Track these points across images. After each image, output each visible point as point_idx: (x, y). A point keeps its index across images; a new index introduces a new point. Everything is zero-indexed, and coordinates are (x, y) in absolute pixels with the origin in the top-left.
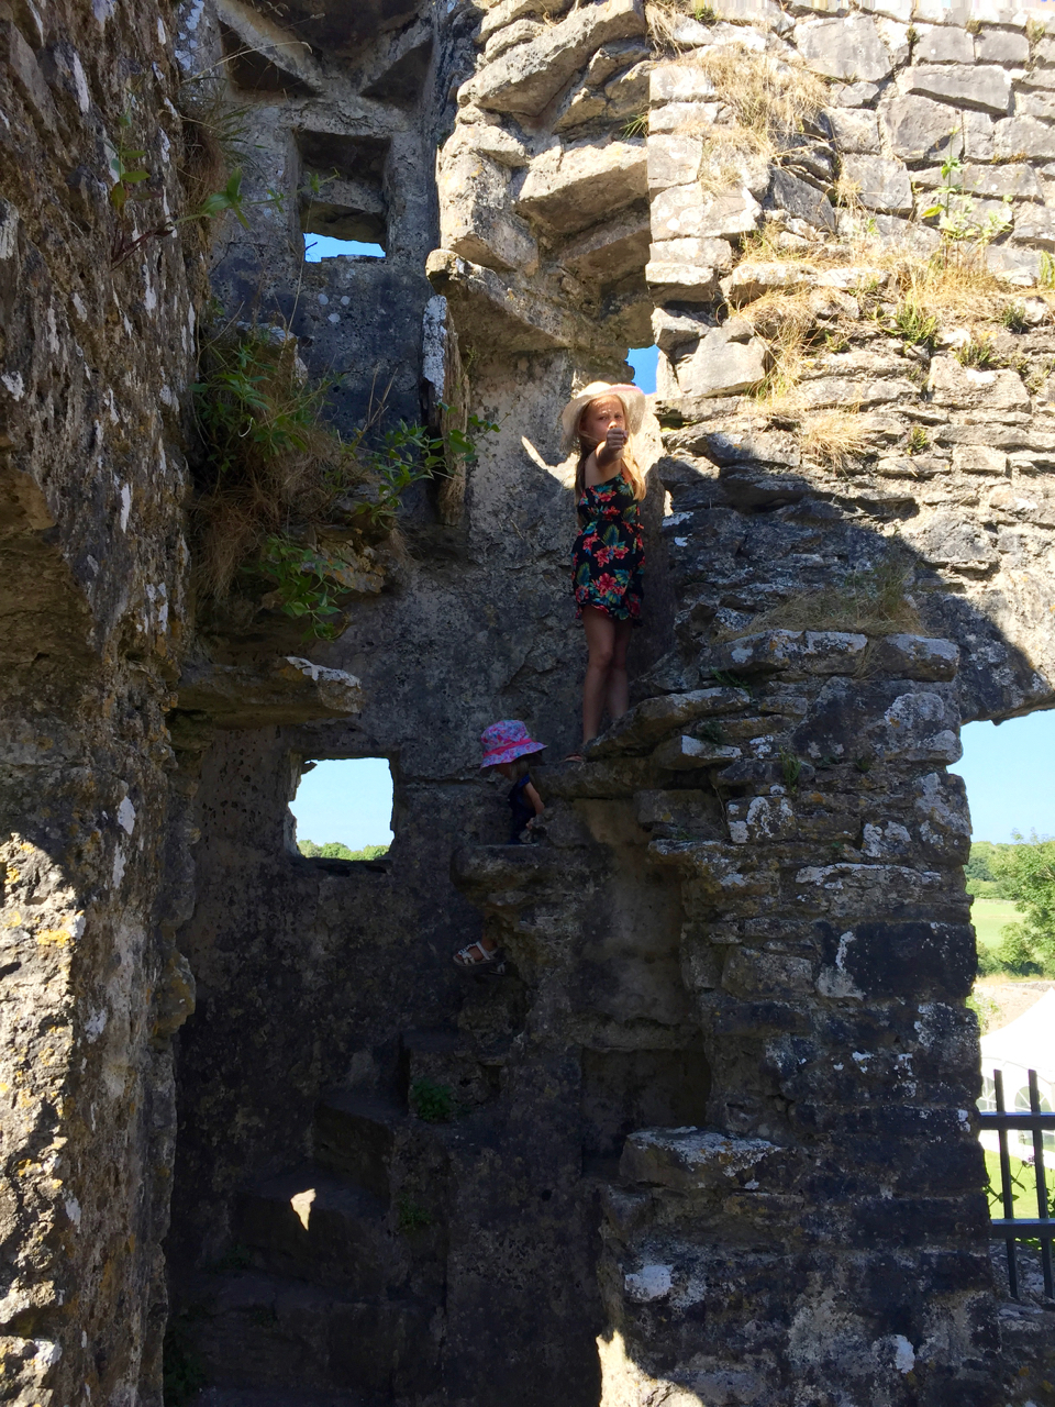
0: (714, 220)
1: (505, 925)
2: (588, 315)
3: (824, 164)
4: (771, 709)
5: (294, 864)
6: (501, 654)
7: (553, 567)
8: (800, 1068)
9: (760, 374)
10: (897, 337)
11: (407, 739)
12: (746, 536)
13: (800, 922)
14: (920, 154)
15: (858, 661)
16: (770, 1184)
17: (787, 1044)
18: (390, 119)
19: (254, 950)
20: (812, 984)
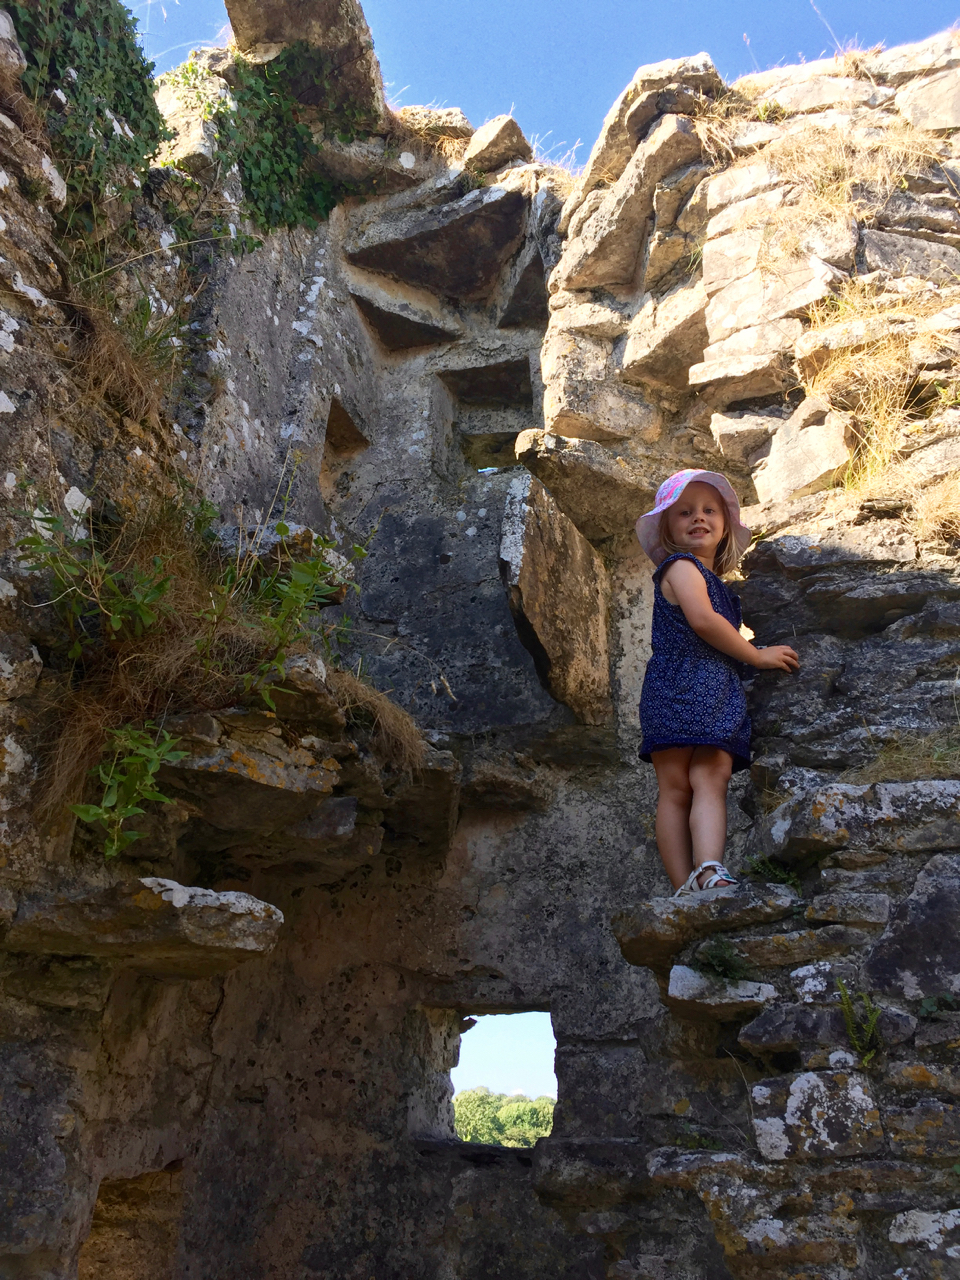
0: (777, 301)
6: (663, 872)
9: (846, 455)
11: (558, 987)
12: (843, 666)
18: (526, 341)
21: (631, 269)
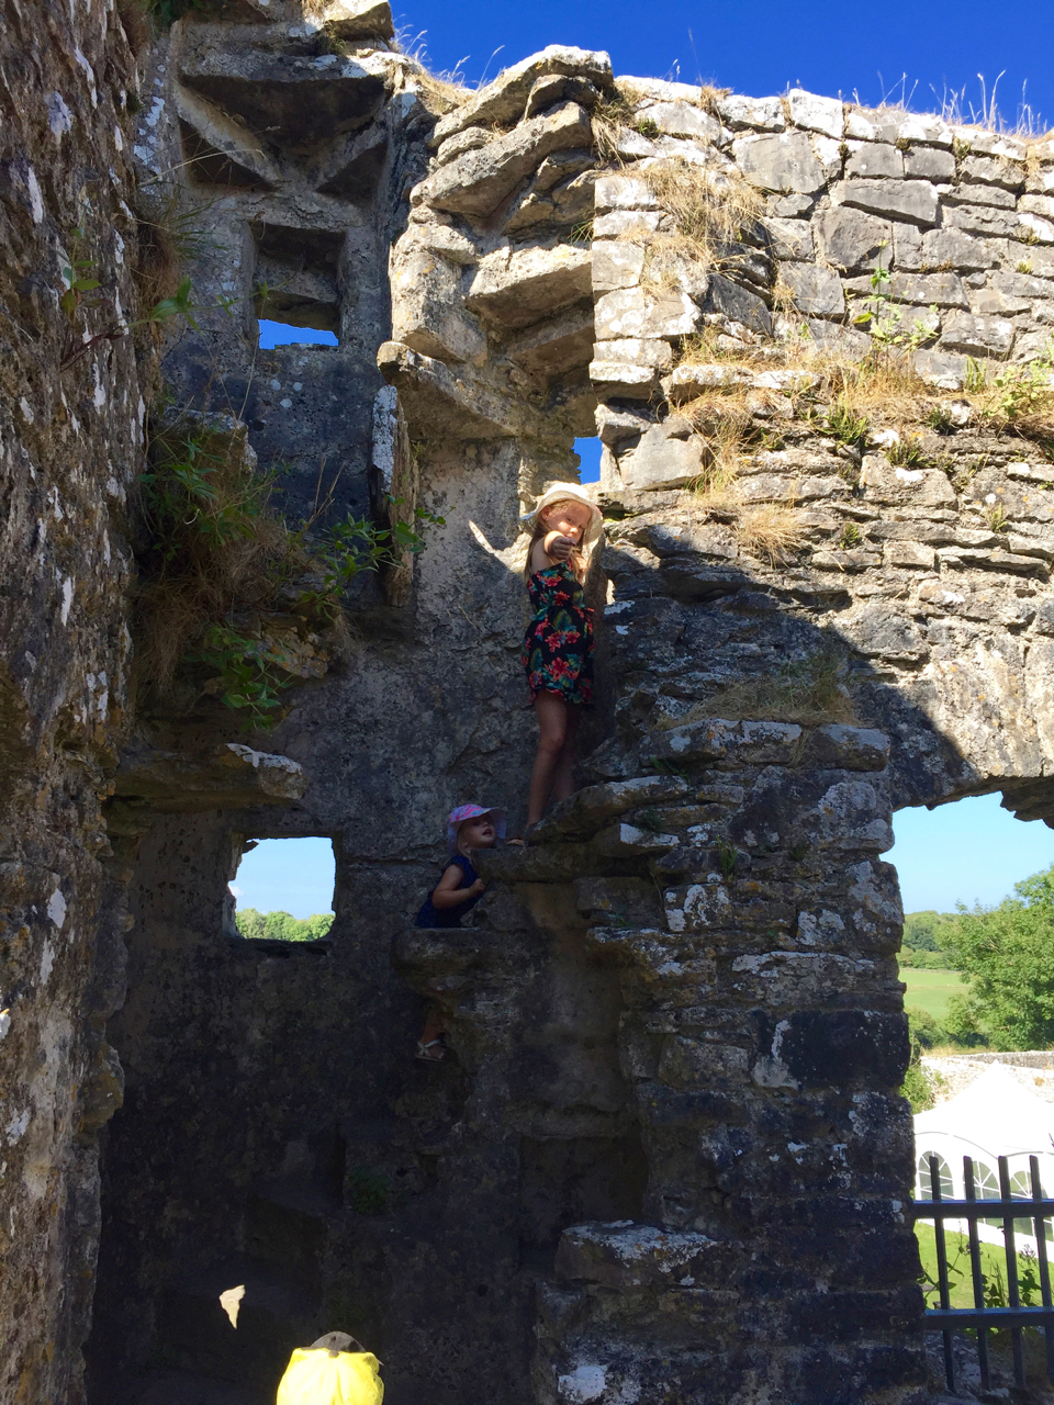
0: (655, 323)
1: (445, 1009)
2: (536, 405)
3: (761, 271)
4: (708, 798)
5: (232, 946)
6: (446, 734)
7: (499, 649)
8: (736, 1160)
9: (699, 470)
10: (829, 436)
11: (350, 819)
12: (686, 625)
13: (736, 1011)
14: (853, 263)
15: (792, 751)
16: (705, 1280)
17: (723, 1135)
18: (345, 215)
19: (189, 1035)
20: (748, 1073)
21: (493, 208)
